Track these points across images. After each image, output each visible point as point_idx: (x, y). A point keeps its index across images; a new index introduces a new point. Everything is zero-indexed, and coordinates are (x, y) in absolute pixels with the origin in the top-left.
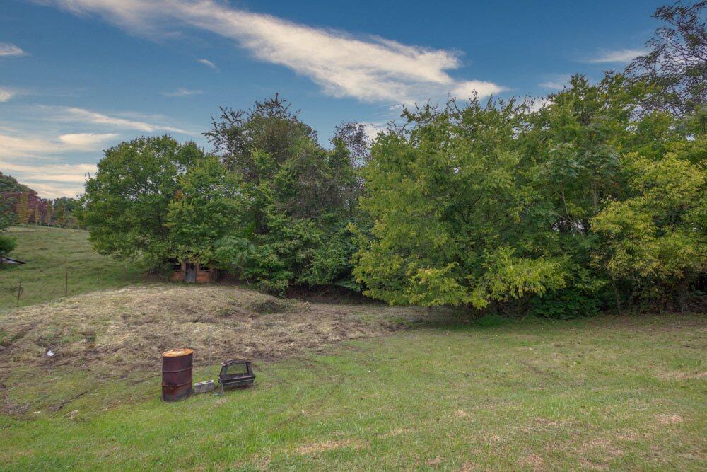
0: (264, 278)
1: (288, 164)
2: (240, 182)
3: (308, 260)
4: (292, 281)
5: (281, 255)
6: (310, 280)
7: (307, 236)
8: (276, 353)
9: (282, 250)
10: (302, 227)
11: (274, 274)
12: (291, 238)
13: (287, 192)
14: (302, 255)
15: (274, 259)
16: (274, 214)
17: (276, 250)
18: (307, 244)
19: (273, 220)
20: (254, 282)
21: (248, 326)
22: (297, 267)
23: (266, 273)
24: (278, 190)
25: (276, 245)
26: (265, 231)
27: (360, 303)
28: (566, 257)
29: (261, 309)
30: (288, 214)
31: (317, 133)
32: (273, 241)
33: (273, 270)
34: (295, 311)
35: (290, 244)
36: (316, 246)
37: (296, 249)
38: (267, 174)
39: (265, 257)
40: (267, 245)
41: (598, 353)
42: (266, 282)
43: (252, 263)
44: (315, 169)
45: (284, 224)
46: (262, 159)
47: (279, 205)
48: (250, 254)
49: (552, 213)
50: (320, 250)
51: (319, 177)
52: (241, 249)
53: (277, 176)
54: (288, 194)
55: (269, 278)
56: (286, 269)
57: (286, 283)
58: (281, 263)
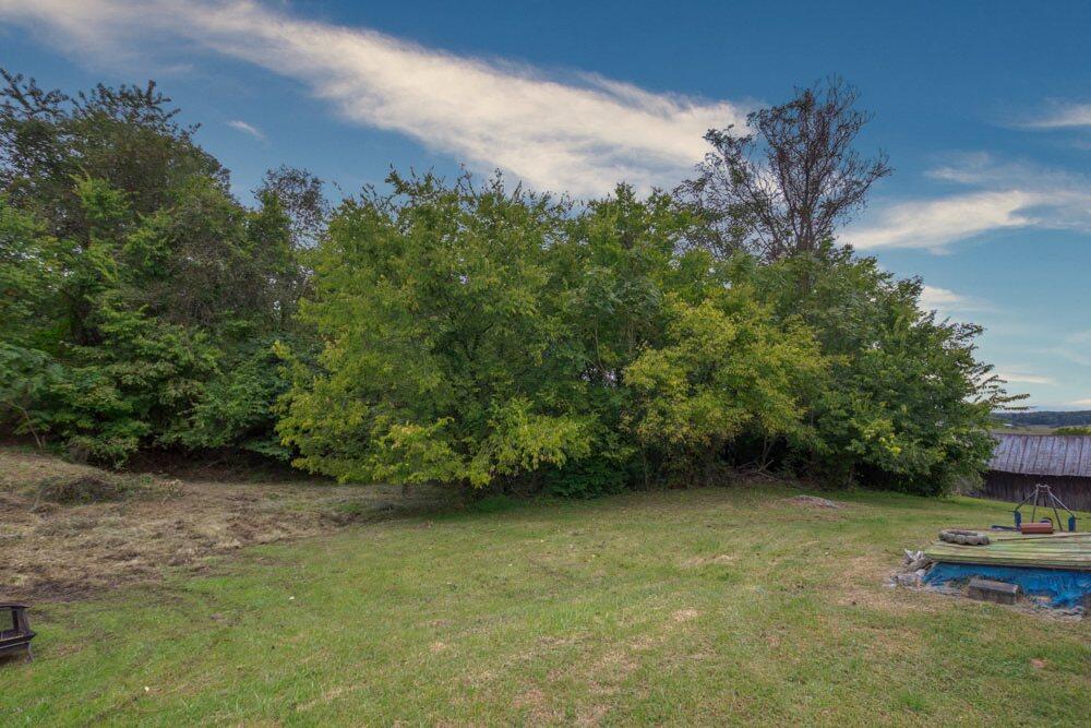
0: (81, 432)
1: (161, 218)
2: (38, 235)
3: (187, 402)
4: (145, 440)
5: (126, 390)
6: (187, 438)
7: (188, 357)
8: (93, 581)
9: (128, 380)
10: (179, 339)
11: (106, 425)
12: (153, 359)
13: (151, 270)
14: (173, 393)
15: (109, 396)
16: (118, 309)
17: (117, 381)
18: (188, 371)
19: (113, 321)
20: (54, 439)
21: (26, 531)
22: (161, 414)
23: (86, 423)
24: (132, 263)
25: (115, 368)
26: (93, 338)
27: (287, 480)
28: (594, 416)
29: (68, 495)
30: (150, 313)
31: (230, 174)
32: (110, 360)
33: (103, 418)
34: (147, 497)
35: (149, 369)
36: (207, 376)
37: (163, 379)
38: (110, 229)
39: (86, 391)
40: (94, 368)
41: (621, 541)
42: (86, 440)
43: (52, 401)
44: (220, 238)
45: (139, 329)
46: (101, 201)
47: (132, 293)
48: (48, 382)
49: (582, 357)
50: (214, 385)
51: (226, 253)
52: (27, 372)
53: (133, 238)
54: (154, 276)
55: (94, 433)
56: (135, 415)
57: (132, 443)
58: (126, 405)
